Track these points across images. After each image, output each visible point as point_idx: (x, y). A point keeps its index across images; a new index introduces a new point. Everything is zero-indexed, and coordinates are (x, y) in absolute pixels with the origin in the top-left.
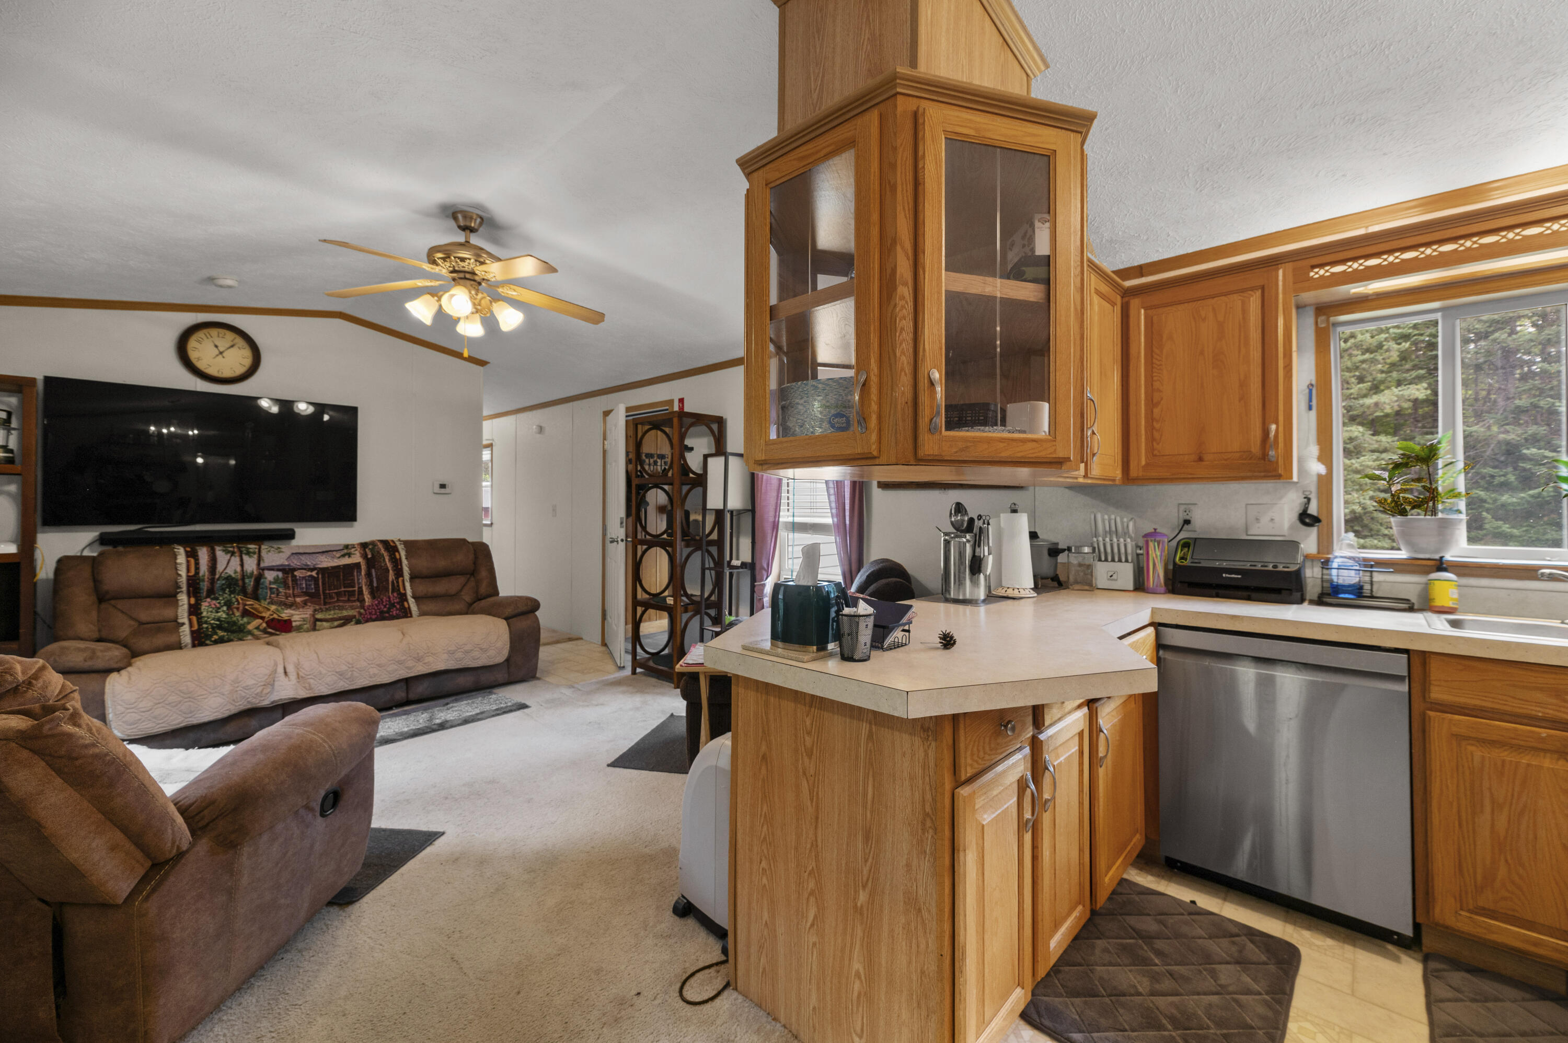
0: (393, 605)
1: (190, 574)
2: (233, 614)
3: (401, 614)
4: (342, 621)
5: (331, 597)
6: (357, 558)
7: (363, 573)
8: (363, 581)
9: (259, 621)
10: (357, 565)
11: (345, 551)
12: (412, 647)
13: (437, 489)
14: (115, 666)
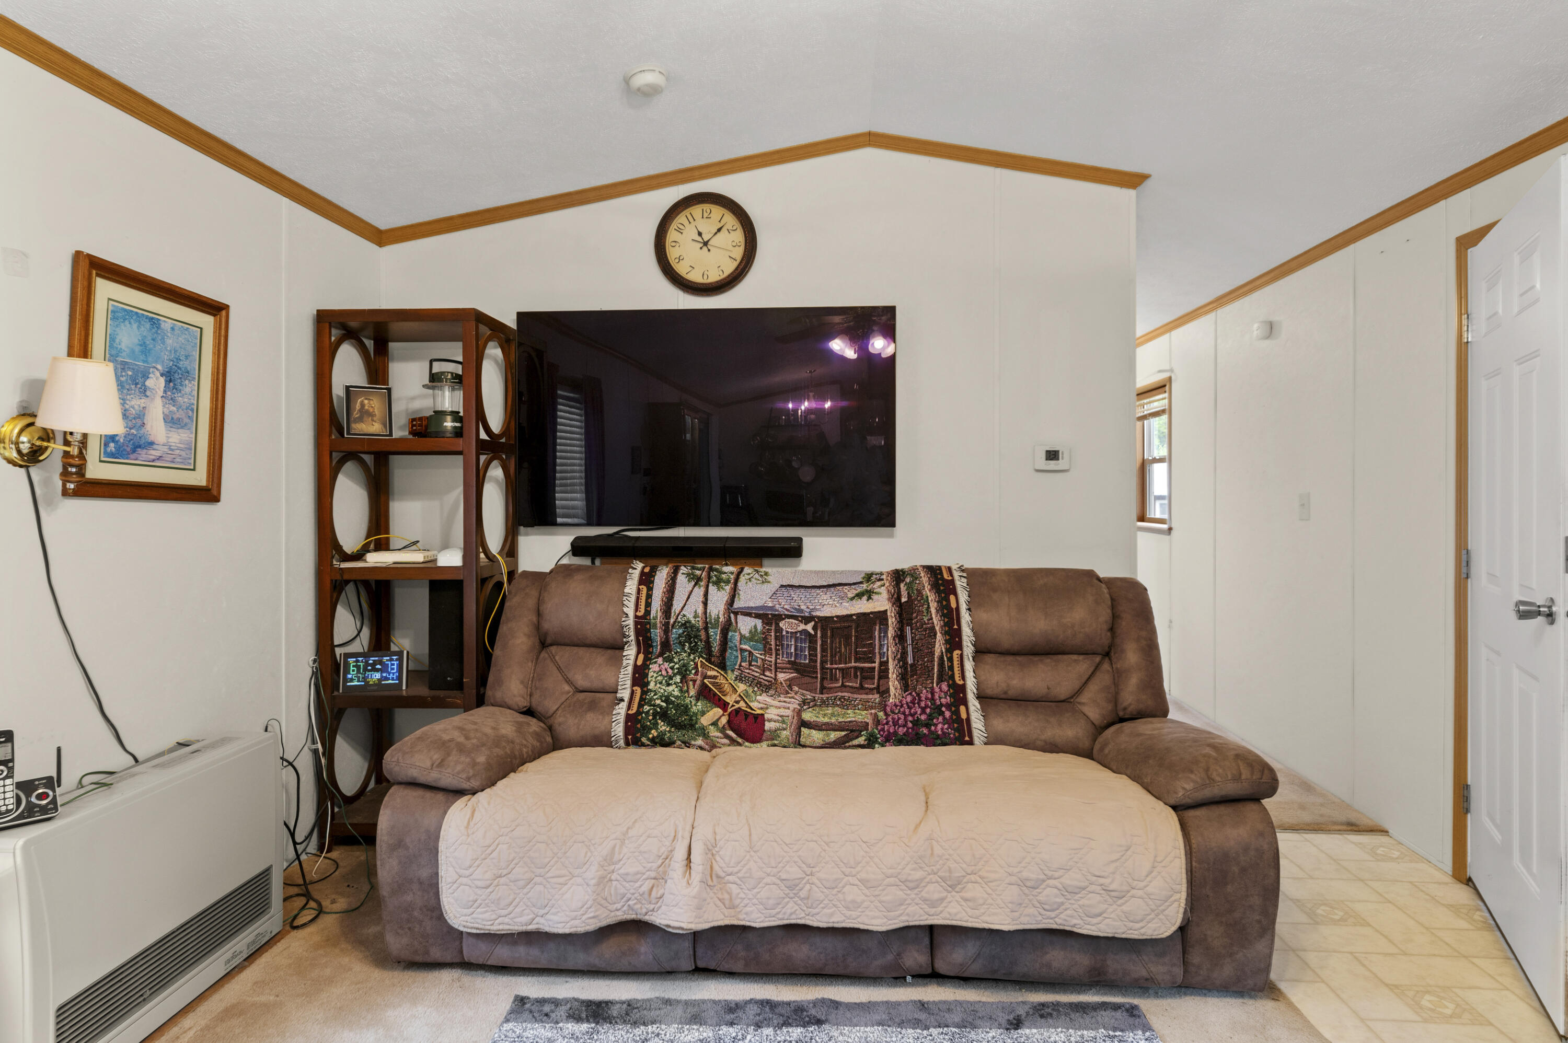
0: (938, 710)
1: (639, 614)
2: (688, 691)
3: (952, 734)
4: (843, 733)
5: (834, 679)
6: (881, 603)
7: (891, 632)
8: (890, 649)
9: (718, 711)
10: (881, 617)
11: (865, 586)
12: (938, 850)
13: (1042, 463)
14: (466, 785)
